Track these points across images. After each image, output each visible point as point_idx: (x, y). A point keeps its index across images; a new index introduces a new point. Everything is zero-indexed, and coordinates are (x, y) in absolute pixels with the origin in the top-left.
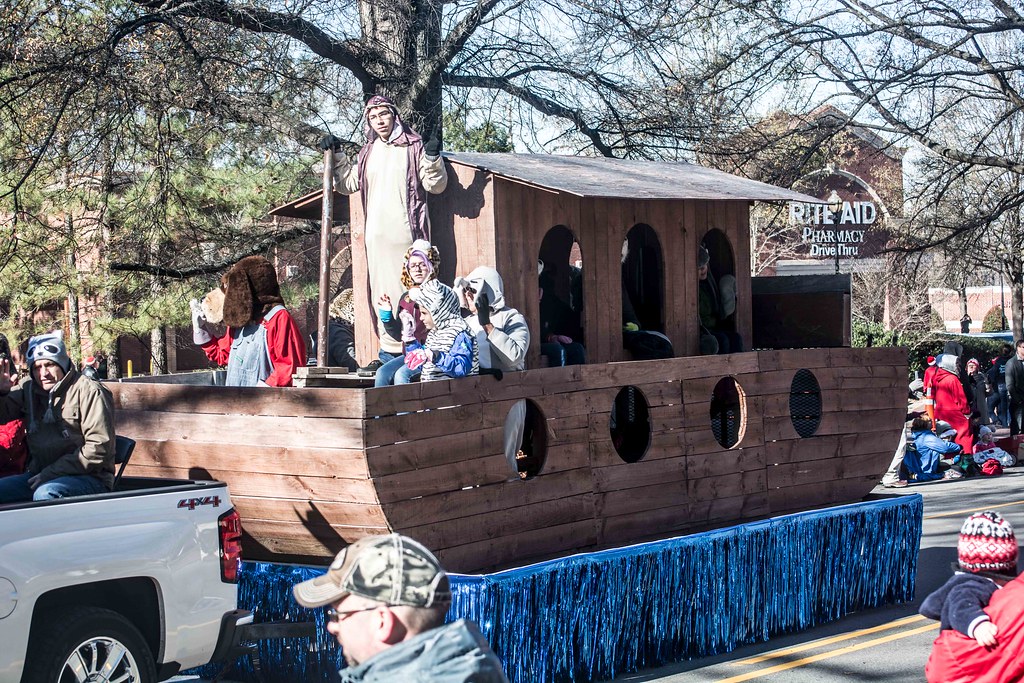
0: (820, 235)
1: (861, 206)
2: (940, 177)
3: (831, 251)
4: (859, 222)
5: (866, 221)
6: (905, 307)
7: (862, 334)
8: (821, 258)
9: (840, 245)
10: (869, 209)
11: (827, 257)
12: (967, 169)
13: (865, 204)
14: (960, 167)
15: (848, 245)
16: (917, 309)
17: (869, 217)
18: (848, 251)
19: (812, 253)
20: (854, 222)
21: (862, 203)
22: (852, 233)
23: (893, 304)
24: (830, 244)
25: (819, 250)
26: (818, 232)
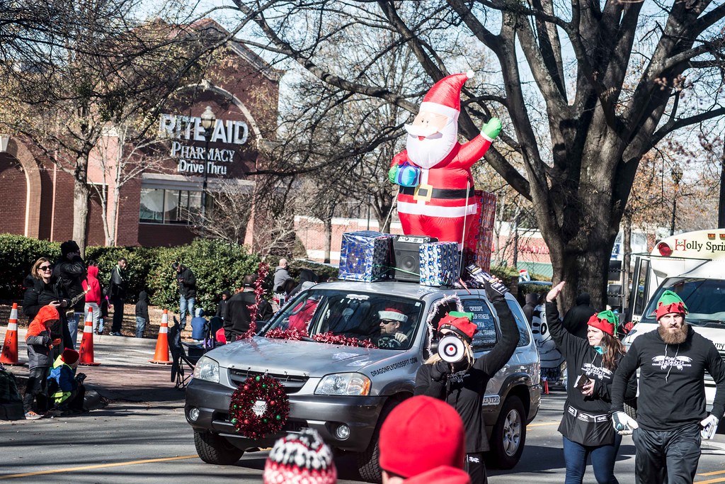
0: (190, 151)
1: (234, 125)
2: (319, 103)
3: (199, 168)
4: (230, 141)
5: (237, 141)
6: (270, 231)
7: (224, 254)
8: (188, 174)
9: (209, 163)
10: (242, 129)
11: (194, 174)
12: (346, 97)
13: (238, 124)
14: (340, 94)
15: (218, 163)
16: (283, 235)
17: (241, 137)
18: (216, 169)
19: (179, 169)
20: (225, 141)
21: (234, 122)
22: (222, 152)
23: (257, 227)
24: (199, 162)
25: (187, 166)
26: (188, 148)
